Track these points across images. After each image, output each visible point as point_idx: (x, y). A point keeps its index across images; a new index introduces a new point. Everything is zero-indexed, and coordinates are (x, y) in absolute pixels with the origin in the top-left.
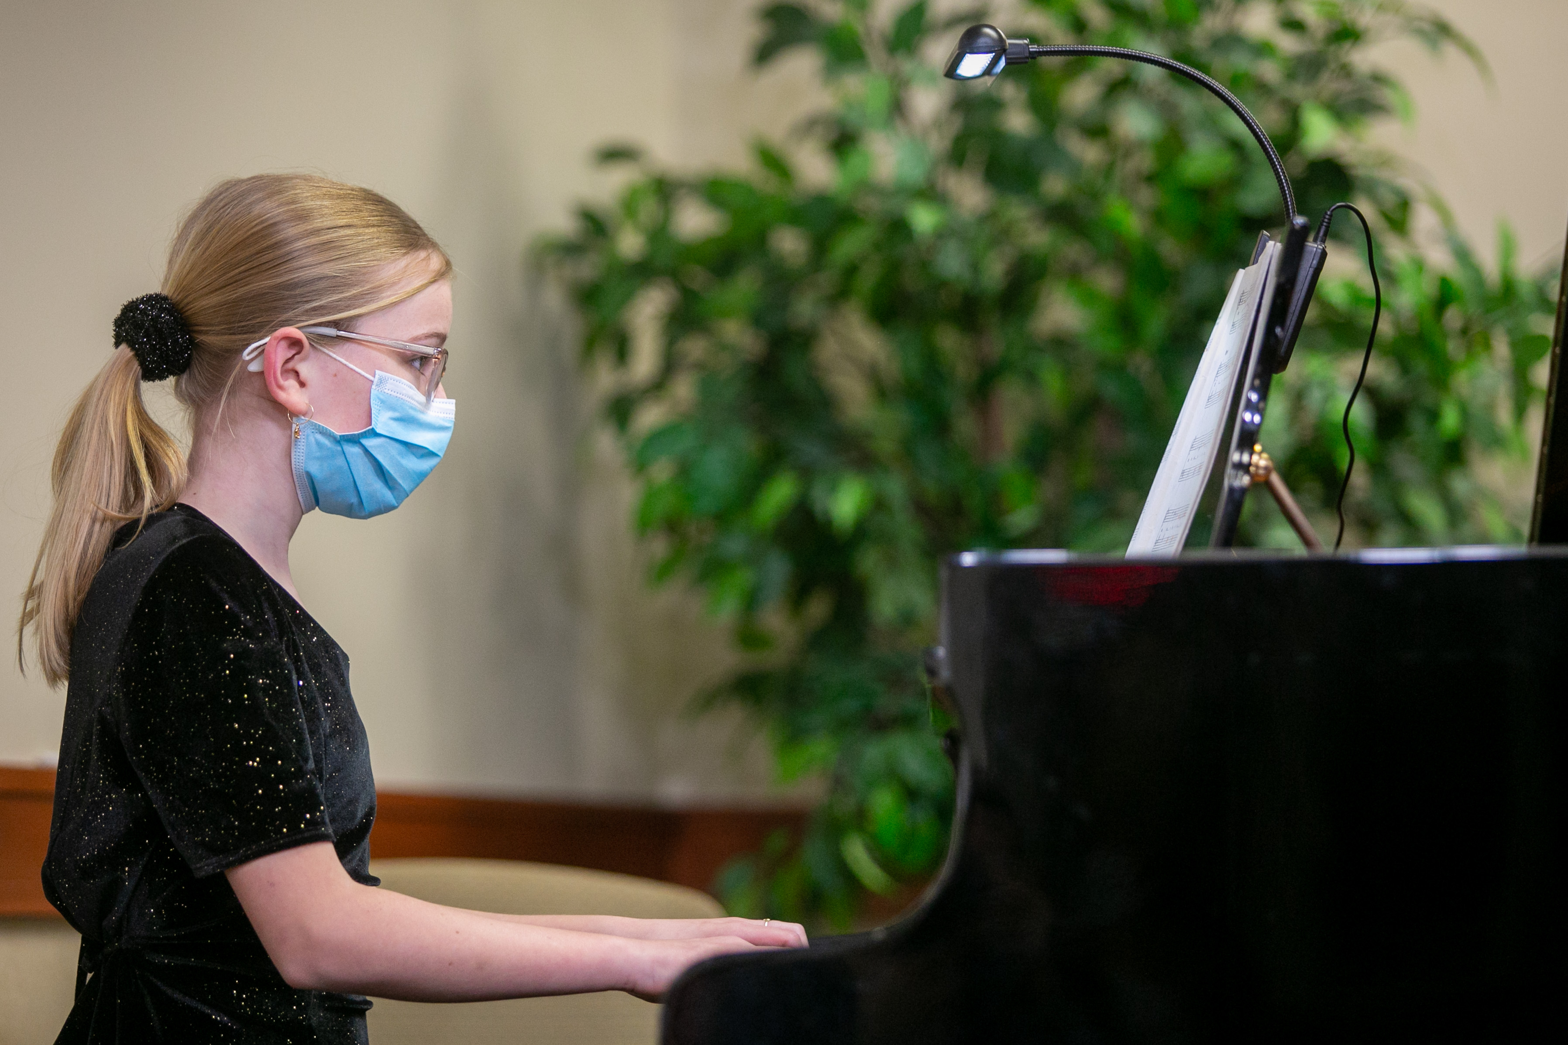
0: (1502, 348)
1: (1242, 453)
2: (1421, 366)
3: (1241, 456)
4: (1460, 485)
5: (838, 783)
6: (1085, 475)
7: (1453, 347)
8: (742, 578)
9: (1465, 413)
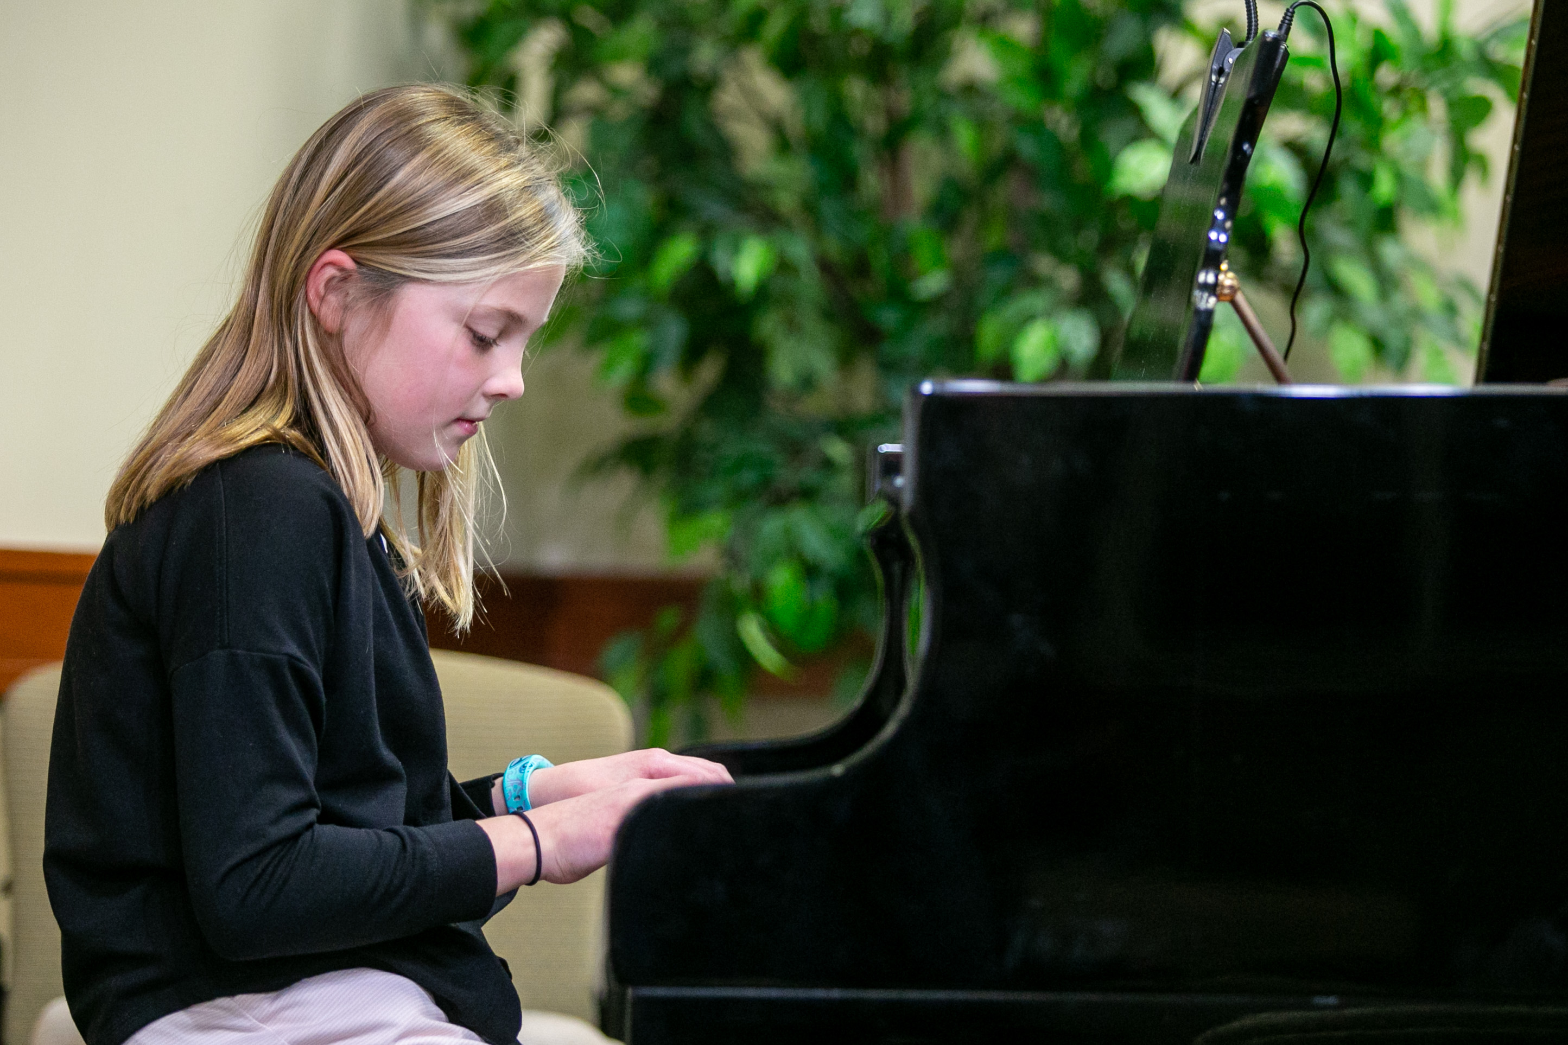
0: (1437, 108)
1: (1207, 273)
2: (1353, 126)
3: (1206, 276)
4: (1390, 252)
5: (732, 556)
6: (995, 238)
7: (1388, 107)
8: (638, 341)
9: (1399, 178)
